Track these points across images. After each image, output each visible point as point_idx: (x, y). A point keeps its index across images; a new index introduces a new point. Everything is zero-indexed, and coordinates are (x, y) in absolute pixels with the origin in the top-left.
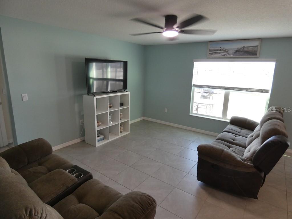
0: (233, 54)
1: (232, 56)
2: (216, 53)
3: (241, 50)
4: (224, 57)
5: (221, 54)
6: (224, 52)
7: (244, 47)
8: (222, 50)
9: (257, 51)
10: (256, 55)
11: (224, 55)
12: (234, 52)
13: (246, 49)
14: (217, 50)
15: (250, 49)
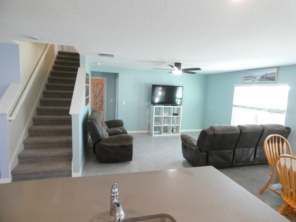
0: (260, 80)
1: (258, 82)
2: (248, 80)
3: (265, 77)
4: (253, 82)
5: (251, 80)
6: (253, 79)
7: (266, 74)
8: (252, 77)
9: (275, 77)
10: (275, 80)
11: (253, 81)
12: (260, 78)
13: (268, 76)
14: (249, 77)
15: (270, 76)
